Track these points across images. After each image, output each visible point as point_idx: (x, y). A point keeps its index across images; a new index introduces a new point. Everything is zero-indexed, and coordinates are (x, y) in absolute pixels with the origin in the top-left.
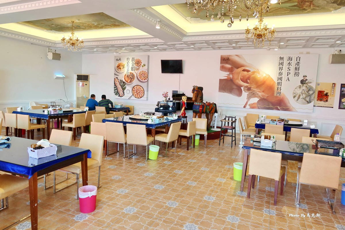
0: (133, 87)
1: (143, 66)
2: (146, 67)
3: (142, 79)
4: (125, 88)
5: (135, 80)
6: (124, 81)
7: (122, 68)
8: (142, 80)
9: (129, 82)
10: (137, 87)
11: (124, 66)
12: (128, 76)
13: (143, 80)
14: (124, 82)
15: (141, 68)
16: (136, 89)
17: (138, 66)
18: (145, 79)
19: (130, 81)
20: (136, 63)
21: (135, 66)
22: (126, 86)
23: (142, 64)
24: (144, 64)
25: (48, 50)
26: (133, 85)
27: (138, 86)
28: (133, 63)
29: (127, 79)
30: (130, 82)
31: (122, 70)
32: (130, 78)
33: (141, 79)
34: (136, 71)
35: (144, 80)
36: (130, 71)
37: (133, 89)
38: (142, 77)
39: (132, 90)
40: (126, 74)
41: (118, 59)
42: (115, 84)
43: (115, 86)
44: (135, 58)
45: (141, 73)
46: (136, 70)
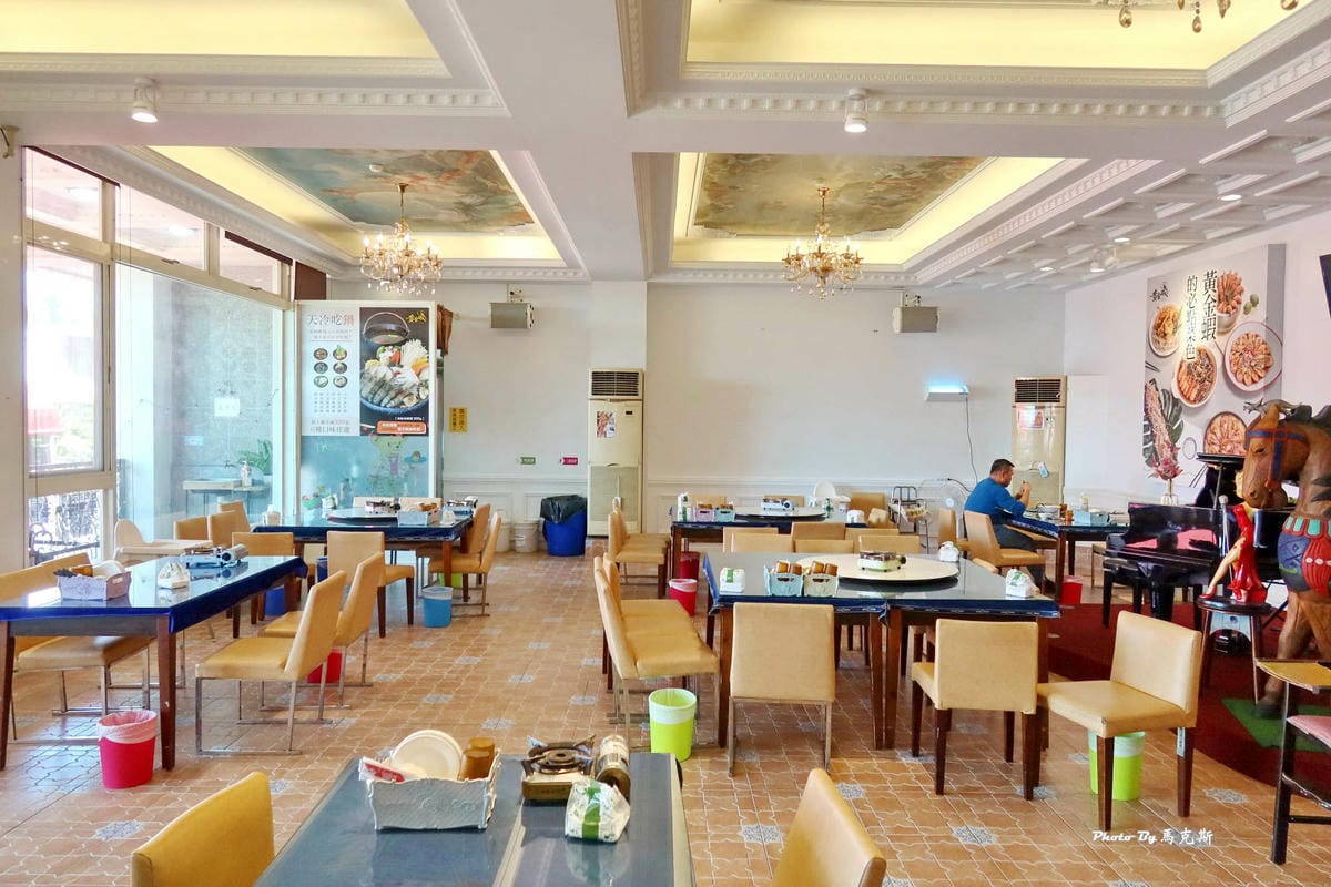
0: (1210, 425)
1: (1247, 311)
2: (1260, 313)
3: (1244, 382)
4: (1180, 429)
5: (1215, 386)
6: (1177, 395)
7: (1169, 330)
8: (1240, 386)
9: (1194, 401)
10: (1221, 426)
11: (1179, 322)
12: (1189, 373)
13: (1248, 381)
14: (1176, 402)
15: (1241, 318)
16: (1219, 434)
17: (1227, 312)
18: (1256, 379)
19: (1197, 395)
20: (1222, 297)
21: (1218, 314)
22: (1183, 418)
23: (1245, 299)
24: (1252, 300)
25: (903, 299)
26: (1210, 413)
27: (1226, 418)
28: (1210, 300)
29: (1185, 385)
30: (1200, 398)
31: (1170, 340)
32: (1199, 375)
33: (1240, 377)
34: (1221, 340)
35: (1254, 382)
36: (1200, 343)
37: (1210, 435)
38: (1245, 370)
39: (1205, 438)
40: (1182, 362)
41: (1159, 291)
42: (1146, 410)
43: (1147, 423)
44: (1219, 274)
45: (1241, 347)
46: (1219, 333)
